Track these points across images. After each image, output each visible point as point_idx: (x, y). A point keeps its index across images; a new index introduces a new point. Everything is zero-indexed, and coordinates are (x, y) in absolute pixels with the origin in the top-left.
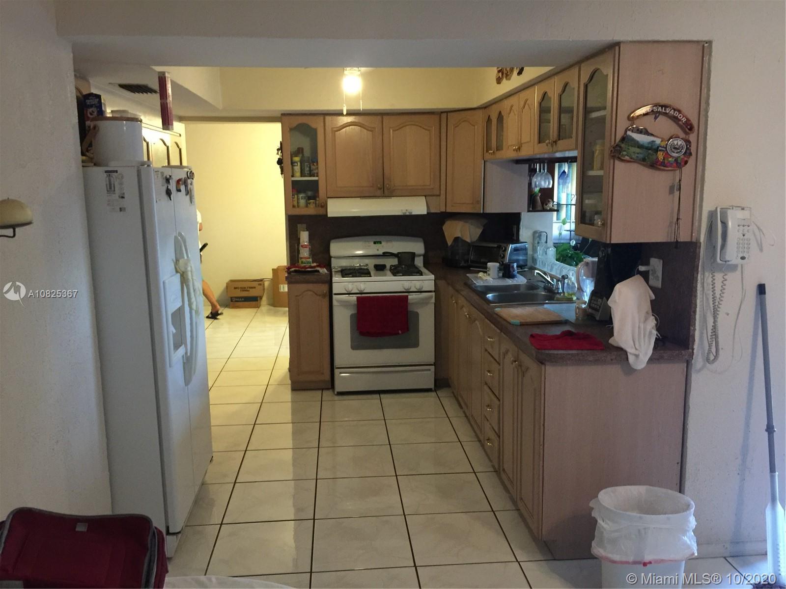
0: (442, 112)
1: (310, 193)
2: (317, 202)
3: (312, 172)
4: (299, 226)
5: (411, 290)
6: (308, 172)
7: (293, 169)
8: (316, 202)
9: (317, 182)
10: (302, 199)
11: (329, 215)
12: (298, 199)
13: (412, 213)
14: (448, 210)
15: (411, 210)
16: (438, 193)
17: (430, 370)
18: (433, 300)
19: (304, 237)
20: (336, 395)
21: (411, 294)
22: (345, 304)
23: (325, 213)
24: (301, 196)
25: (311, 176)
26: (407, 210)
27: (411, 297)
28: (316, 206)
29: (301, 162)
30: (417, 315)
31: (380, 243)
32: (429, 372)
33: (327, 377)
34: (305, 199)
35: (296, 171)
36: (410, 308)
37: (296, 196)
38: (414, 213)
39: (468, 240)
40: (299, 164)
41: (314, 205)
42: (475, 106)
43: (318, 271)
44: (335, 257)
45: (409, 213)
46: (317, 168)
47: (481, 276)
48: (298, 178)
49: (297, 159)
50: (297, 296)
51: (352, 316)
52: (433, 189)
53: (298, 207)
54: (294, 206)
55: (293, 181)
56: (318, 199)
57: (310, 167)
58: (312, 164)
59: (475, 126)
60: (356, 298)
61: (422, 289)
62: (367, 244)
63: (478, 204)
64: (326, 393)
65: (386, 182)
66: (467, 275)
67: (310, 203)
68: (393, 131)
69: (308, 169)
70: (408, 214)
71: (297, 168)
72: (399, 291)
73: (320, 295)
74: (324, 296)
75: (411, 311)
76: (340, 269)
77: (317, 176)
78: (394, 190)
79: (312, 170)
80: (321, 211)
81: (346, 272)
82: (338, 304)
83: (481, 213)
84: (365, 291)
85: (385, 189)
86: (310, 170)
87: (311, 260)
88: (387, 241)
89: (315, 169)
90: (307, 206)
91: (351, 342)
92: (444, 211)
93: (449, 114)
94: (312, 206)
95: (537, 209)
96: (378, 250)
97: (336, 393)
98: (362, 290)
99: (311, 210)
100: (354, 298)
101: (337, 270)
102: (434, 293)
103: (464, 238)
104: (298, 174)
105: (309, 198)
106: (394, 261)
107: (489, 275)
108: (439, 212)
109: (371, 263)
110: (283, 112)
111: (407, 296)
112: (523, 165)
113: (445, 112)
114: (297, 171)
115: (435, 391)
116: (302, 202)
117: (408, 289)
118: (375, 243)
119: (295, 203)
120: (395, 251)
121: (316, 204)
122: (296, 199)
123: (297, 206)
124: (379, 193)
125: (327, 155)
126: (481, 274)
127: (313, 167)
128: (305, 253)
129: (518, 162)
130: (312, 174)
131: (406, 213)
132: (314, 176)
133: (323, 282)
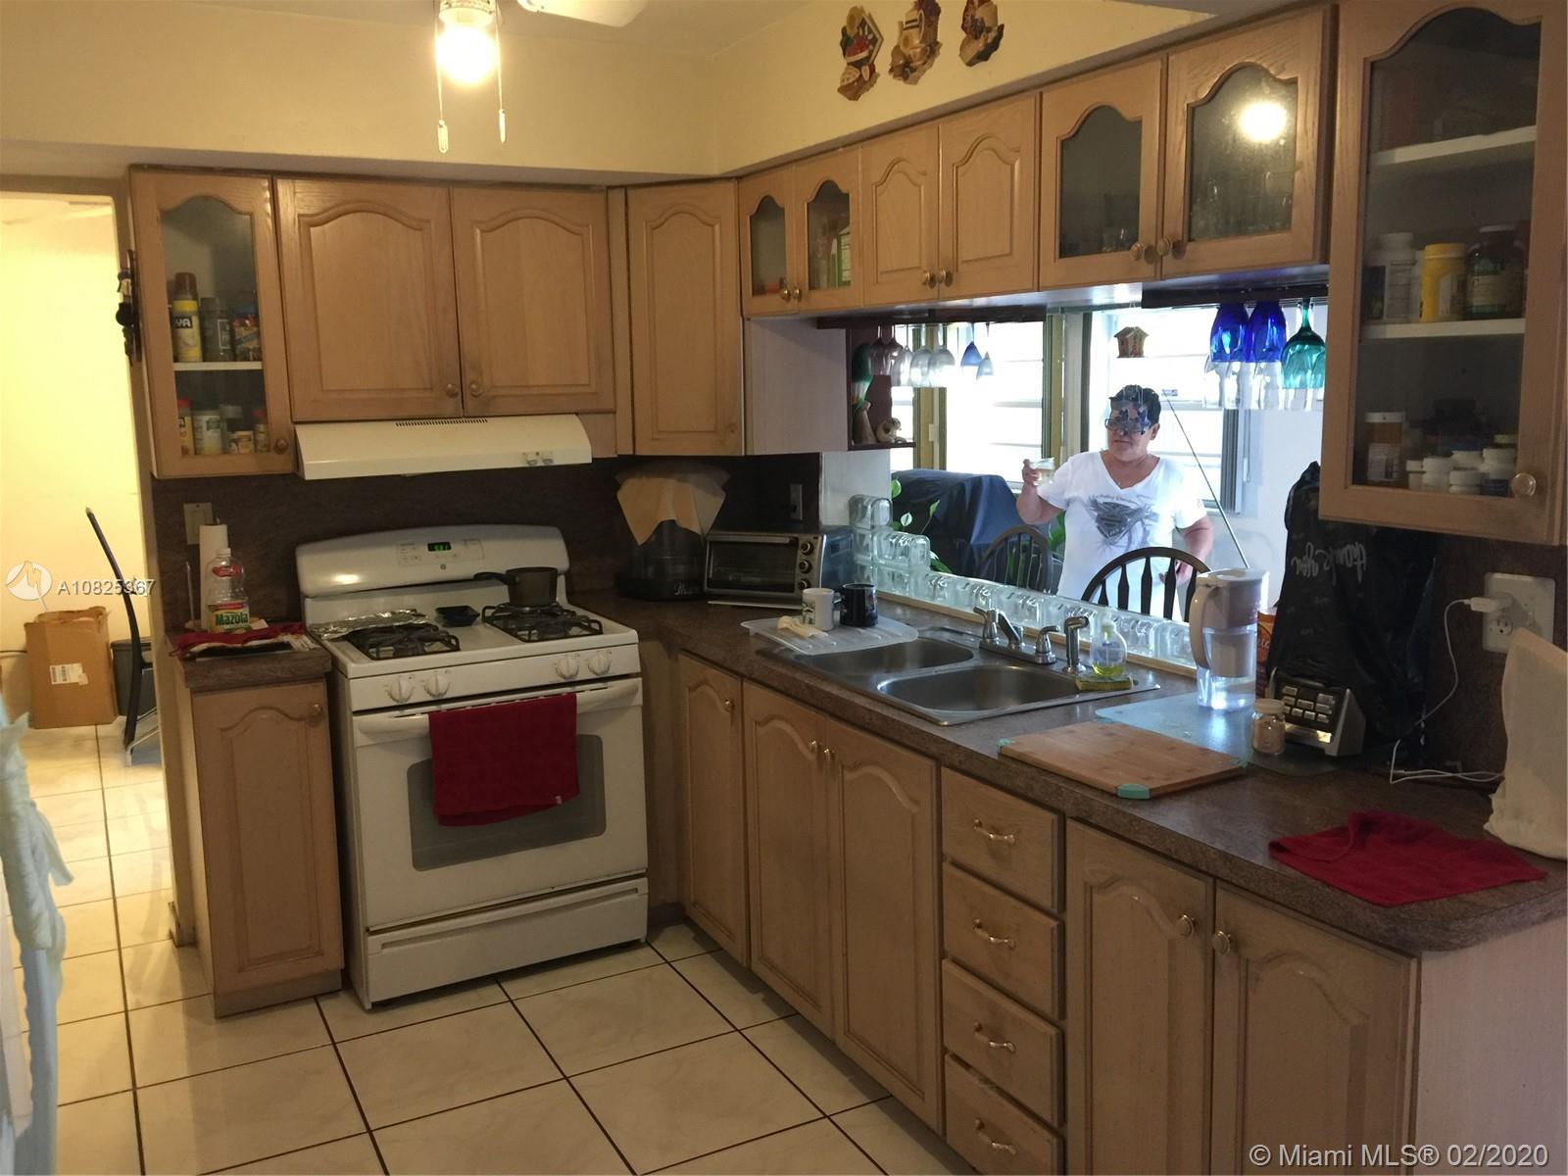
0: (609, 188)
1: (231, 411)
2: (261, 437)
3: (239, 347)
4: (188, 508)
5: (578, 679)
6: (228, 347)
7: (175, 338)
8: (254, 434)
9: (258, 375)
10: (208, 428)
11: (310, 474)
12: (194, 429)
13: (551, 461)
14: (642, 451)
15: (551, 453)
16: (611, 406)
17: (636, 890)
18: (639, 699)
19: (214, 543)
20: (369, 1012)
21: (578, 688)
22: (390, 740)
23: (289, 468)
24: (205, 418)
25: (235, 359)
26: (538, 454)
27: (585, 696)
28: (256, 450)
29: (204, 315)
30: (599, 740)
31: (446, 546)
32: (635, 896)
33: (334, 959)
34: (218, 427)
35: (187, 345)
36: (583, 728)
37: (188, 419)
38: (557, 462)
39: (696, 529)
40: (195, 320)
41: (251, 445)
42: (715, 171)
43: (287, 646)
44: (315, 597)
45: (544, 460)
46: (258, 334)
47: (785, 625)
48: (194, 363)
49: (188, 306)
50: (223, 730)
51: (412, 771)
52: (595, 394)
53: (197, 452)
54: (185, 451)
55: (178, 374)
56: (261, 427)
57: (232, 333)
58: (236, 323)
59: (712, 226)
60: (427, 716)
61: (607, 671)
62: (409, 552)
63: (733, 431)
64: (330, 1006)
65: (469, 376)
66: (742, 624)
67: (236, 441)
68: (483, 231)
69: (226, 337)
70: (540, 464)
71: (191, 335)
72: (547, 683)
73: (300, 719)
74: (313, 720)
75: (582, 736)
76: (345, 631)
77: (259, 359)
78: (494, 397)
79: (240, 341)
80: (278, 464)
81: (368, 639)
82: (371, 742)
83: (741, 457)
84: (448, 695)
85: (468, 395)
86: (233, 342)
87: (246, 611)
88: (465, 541)
89: (248, 339)
90: (225, 450)
91: (414, 846)
92: (631, 453)
93: (631, 193)
94: (244, 448)
95: (864, 443)
96: (443, 567)
97: (368, 1006)
98: (442, 690)
99: (243, 460)
100: (419, 719)
101: (337, 636)
102: (640, 679)
103: (683, 524)
104: (194, 351)
105: (233, 425)
106: (500, 595)
107: (811, 622)
108: (616, 456)
109: (426, 607)
110: (136, 160)
111: (572, 696)
112: (834, 331)
113: (621, 187)
114: (190, 342)
115: (648, 943)
116: (211, 438)
117: (571, 676)
118: (431, 547)
119: (188, 441)
120: (501, 567)
121: (256, 443)
122: (188, 429)
123: (192, 452)
124: (450, 406)
125: (288, 295)
126: (785, 621)
127: (241, 332)
128: (217, 592)
129: (824, 322)
130: (238, 352)
131: (535, 461)
132: (246, 359)
133: (310, 679)
